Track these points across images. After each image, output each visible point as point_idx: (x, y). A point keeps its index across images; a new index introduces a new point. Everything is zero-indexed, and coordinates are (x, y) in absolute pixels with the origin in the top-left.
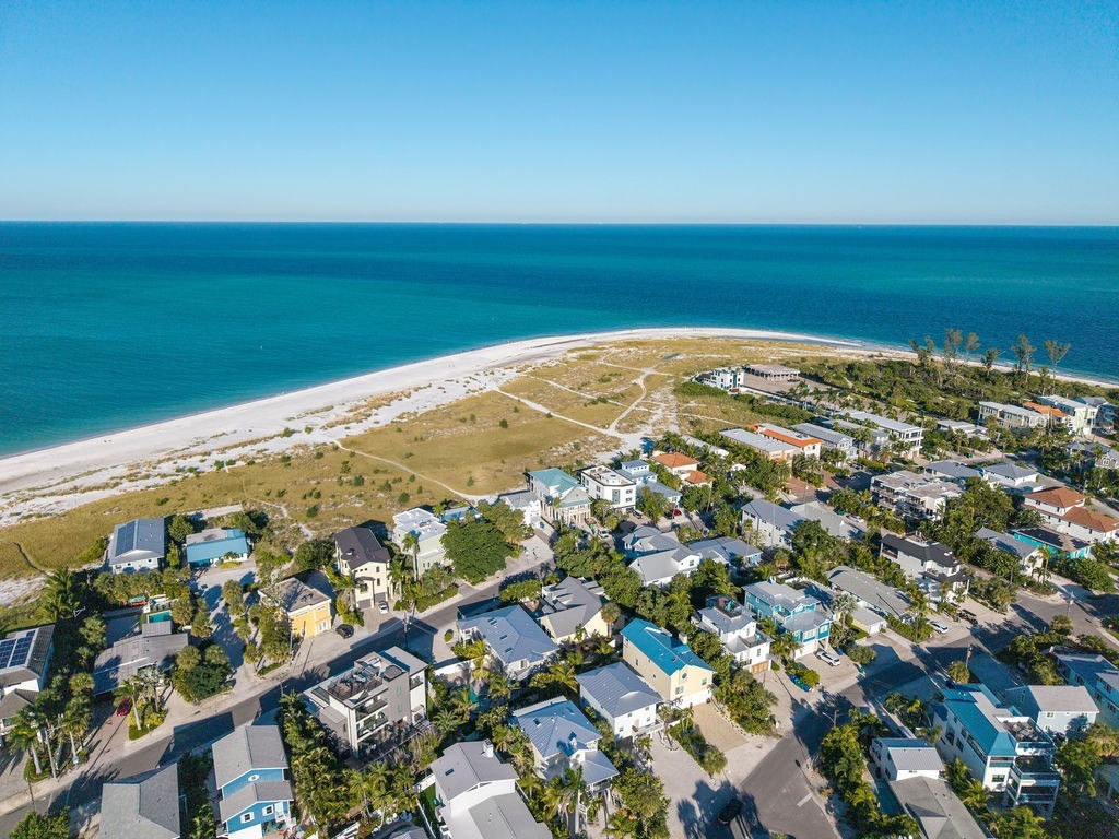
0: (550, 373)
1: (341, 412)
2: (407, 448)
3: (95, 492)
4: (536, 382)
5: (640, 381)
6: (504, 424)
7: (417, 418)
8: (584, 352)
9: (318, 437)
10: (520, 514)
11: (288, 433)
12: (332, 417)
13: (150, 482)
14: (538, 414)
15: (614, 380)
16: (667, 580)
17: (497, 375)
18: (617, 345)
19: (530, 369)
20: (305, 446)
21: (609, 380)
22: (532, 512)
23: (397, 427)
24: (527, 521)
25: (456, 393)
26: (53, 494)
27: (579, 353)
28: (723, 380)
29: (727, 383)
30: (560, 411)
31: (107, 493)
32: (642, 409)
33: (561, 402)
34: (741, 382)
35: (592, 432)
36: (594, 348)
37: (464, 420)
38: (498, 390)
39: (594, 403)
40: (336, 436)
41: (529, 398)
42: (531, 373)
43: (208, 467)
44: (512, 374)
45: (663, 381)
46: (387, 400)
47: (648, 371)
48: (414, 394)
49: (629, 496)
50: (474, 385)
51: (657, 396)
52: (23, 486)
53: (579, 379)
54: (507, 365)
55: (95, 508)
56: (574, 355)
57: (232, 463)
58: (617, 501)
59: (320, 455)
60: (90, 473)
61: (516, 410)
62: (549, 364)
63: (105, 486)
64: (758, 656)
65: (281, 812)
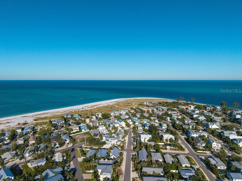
0: (120, 103)
1: (90, 107)
2: (98, 110)
4: (118, 104)
5: (134, 104)
6: (112, 108)
9: (87, 109)
10: (111, 114)
11: (83, 108)
12: (88, 107)
14: (117, 107)
17: (112, 103)
18: (133, 99)
20: (85, 110)
22: (112, 114)
23: (97, 108)
24: (111, 115)
25: (106, 105)
29: (145, 104)
30: (120, 107)
31: (62, 113)
33: (121, 106)
34: (148, 104)
37: (106, 108)
40: (89, 109)
41: (116, 105)
43: (73, 111)
44: (115, 103)
45: (137, 104)
46: (96, 105)
47: (135, 103)
50: (109, 104)
51: (135, 105)
53: (124, 103)
57: (76, 111)
59: (87, 110)
61: (114, 107)
63: (61, 113)
64: (131, 123)
65: (86, 129)
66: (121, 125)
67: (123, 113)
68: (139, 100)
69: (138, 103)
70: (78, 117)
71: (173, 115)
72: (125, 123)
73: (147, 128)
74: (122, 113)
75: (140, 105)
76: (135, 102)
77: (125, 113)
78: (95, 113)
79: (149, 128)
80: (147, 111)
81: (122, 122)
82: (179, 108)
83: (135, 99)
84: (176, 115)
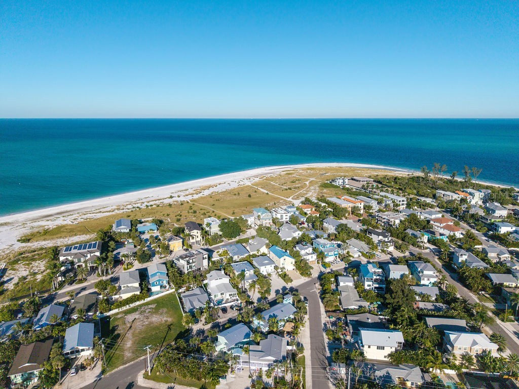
0: (272, 179)
1: (191, 191)
2: (213, 203)
3: (107, 213)
4: (266, 183)
5: (307, 183)
6: (250, 196)
7: (218, 193)
8: (288, 172)
9: (182, 199)
10: (247, 221)
11: (171, 197)
12: (187, 193)
13: (124, 211)
14: (263, 193)
15: (297, 182)
16: (290, 239)
17: (251, 179)
18: (303, 169)
19: (265, 178)
20: (177, 201)
21: (295, 182)
22: (251, 220)
23: (211, 196)
24: (249, 223)
25: (234, 186)
26: (93, 213)
27: (286, 172)
28: (339, 182)
29: (340, 183)
30: (272, 193)
31: (111, 213)
32: (304, 192)
33: (273, 189)
34: (347, 183)
35: (282, 199)
36: (293, 170)
37: (235, 194)
38: (250, 185)
39: (286, 190)
40: (189, 198)
41: (262, 188)
42: (265, 179)
43: (143, 207)
44: (257, 180)
45: (317, 183)
46: (209, 187)
47: (312, 179)
48: (218, 185)
49: (287, 217)
50: (241, 183)
51: (312, 188)
52: (83, 211)
53: (283, 181)
54: (256, 176)
55: (107, 217)
56: (284, 173)
57: (151, 206)
58: (282, 219)
59: (182, 204)
60: (104, 208)
61: (256, 192)
62: (273, 176)
63: (110, 211)
64: (312, 258)
65: (165, 283)
66: (281, 266)
67: (282, 216)
68: (320, 169)
69: (320, 181)
70: (151, 230)
71: (436, 224)
72: (293, 261)
73: (371, 283)
74: (279, 216)
75: (324, 186)
76: (310, 176)
77: (288, 217)
78: (202, 214)
79: (377, 286)
80: (350, 209)
81: (282, 259)
82: (440, 197)
83: (308, 169)
84: (444, 224)
